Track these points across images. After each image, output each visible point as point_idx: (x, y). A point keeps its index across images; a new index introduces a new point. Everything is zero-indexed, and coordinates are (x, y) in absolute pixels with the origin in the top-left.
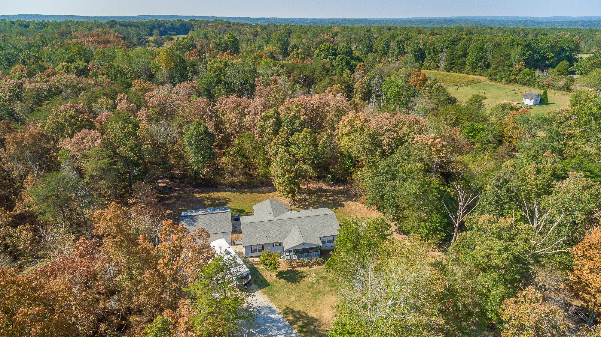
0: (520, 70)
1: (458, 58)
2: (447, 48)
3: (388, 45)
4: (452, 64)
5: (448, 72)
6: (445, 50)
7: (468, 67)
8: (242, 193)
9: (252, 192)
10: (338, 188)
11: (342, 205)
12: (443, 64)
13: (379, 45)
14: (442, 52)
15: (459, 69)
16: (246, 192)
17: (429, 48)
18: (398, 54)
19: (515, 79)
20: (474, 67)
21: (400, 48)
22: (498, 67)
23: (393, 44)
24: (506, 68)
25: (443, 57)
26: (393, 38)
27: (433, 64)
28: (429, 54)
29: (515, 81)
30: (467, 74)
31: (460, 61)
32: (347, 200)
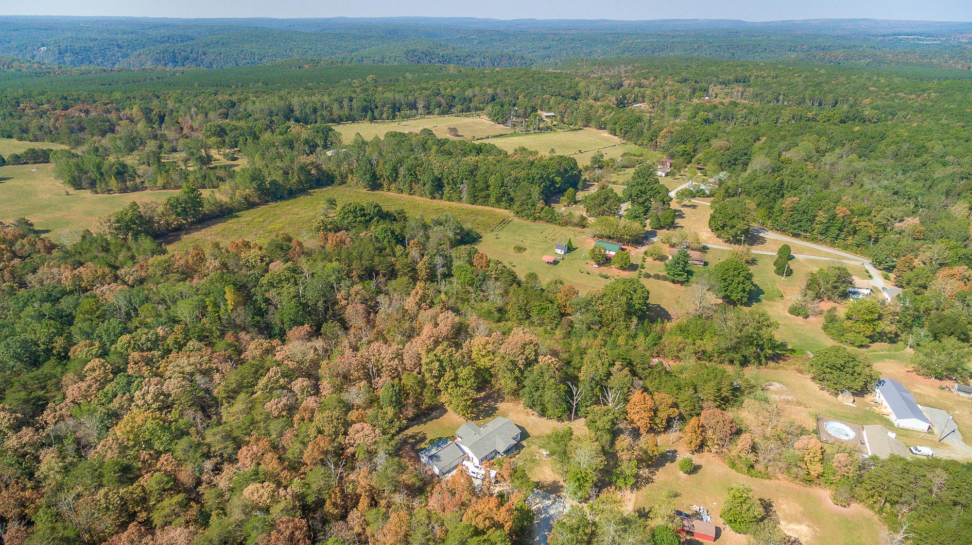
0: (542, 209)
1: (481, 190)
2: (466, 179)
3: (395, 170)
4: (475, 197)
5: (473, 204)
6: (465, 181)
7: (492, 200)
8: (425, 423)
9: (431, 420)
10: (483, 394)
11: (496, 409)
12: (465, 195)
13: (384, 170)
14: (462, 183)
15: (484, 202)
16: (427, 421)
17: (448, 178)
18: (411, 181)
19: (539, 217)
20: (498, 201)
21: (411, 174)
22: (522, 205)
23: (402, 171)
24: (529, 206)
25: (465, 188)
26: (401, 162)
27: (455, 196)
28: (448, 183)
29: (540, 218)
30: (493, 207)
31: (484, 194)
32: (496, 402)
